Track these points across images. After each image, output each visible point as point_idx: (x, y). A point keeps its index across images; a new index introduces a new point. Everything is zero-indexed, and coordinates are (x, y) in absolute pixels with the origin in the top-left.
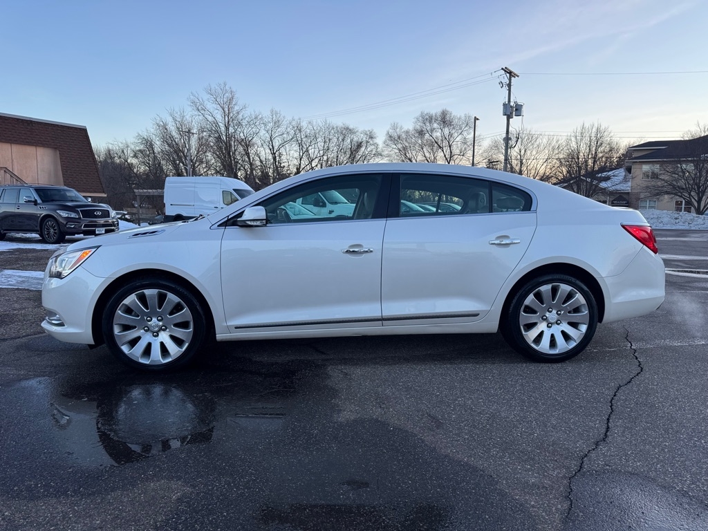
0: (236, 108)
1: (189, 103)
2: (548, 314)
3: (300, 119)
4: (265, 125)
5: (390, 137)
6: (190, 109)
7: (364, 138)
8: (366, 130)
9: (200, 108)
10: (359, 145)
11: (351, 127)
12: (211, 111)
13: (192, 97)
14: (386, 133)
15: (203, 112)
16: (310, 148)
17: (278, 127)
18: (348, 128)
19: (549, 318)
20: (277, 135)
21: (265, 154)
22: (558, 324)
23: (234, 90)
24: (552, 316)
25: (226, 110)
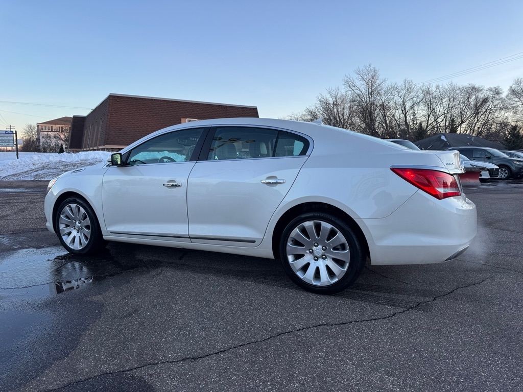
0: (378, 82)
1: (344, 83)
2: (314, 248)
3: (430, 85)
4: (399, 92)
5: (513, 91)
6: (344, 86)
7: (490, 95)
8: (492, 87)
9: (350, 85)
10: (485, 100)
11: (477, 86)
12: (359, 86)
13: (346, 78)
14: (508, 88)
15: (353, 88)
16: (437, 107)
17: (410, 92)
18: (473, 88)
19: (315, 252)
20: (408, 99)
21: (398, 114)
22: (324, 259)
23: (377, 69)
24: (318, 250)
25: (370, 84)
